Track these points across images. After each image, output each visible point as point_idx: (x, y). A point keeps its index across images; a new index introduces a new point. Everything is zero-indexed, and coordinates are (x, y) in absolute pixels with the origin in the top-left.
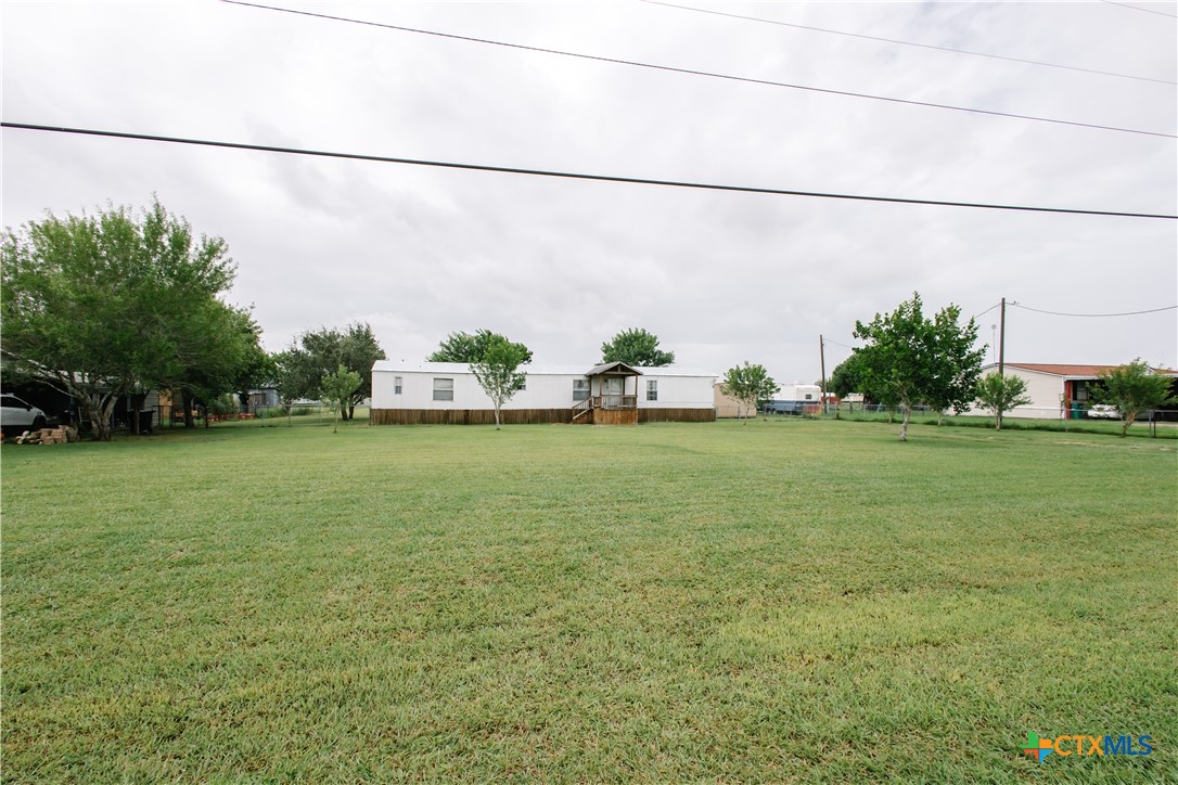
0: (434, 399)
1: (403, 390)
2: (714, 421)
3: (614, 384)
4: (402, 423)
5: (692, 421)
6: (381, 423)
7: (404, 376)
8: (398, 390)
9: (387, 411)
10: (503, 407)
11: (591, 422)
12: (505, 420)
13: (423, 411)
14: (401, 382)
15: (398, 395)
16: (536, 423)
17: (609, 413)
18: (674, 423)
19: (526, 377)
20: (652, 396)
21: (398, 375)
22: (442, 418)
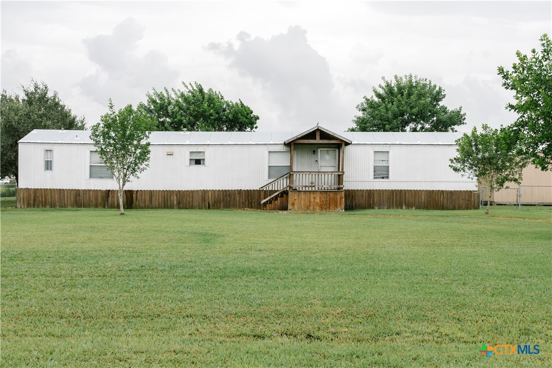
0: (91, 177)
1: (55, 165)
2: (477, 208)
3: (327, 157)
4: (53, 206)
5: (443, 208)
6: (29, 205)
7: (56, 149)
8: (48, 165)
9: (36, 190)
10: (128, 187)
11: (284, 208)
12: (179, 203)
13: (77, 193)
14: (52, 156)
15: (49, 172)
16: (218, 208)
17: (302, 194)
18: (413, 211)
19: (150, 148)
20: (382, 172)
21: (48, 147)
22: (100, 200)
